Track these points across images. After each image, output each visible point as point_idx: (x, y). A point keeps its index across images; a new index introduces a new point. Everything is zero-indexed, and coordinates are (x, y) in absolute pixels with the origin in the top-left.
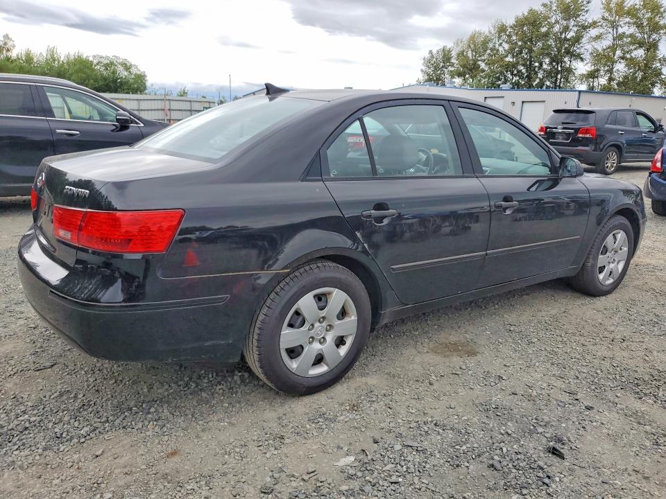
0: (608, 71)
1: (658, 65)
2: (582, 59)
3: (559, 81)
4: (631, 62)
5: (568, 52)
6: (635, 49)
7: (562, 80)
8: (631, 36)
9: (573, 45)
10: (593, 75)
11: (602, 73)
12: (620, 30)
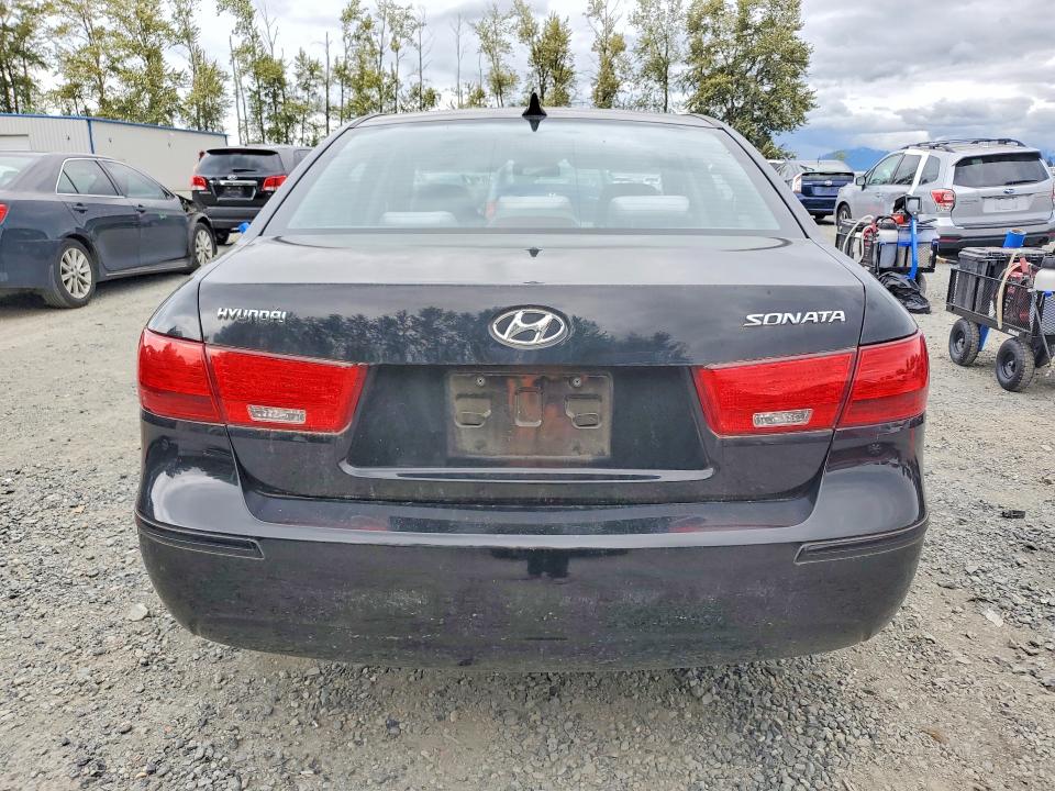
0: (94, 88)
1: (170, 84)
2: (43, 65)
3: (13, 100)
4: (127, 77)
5: (16, 51)
6: (128, 56)
7: (19, 98)
8: (114, 34)
9: (22, 38)
10: (71, 92)
11: (86, 90)
12: (97, 24)
